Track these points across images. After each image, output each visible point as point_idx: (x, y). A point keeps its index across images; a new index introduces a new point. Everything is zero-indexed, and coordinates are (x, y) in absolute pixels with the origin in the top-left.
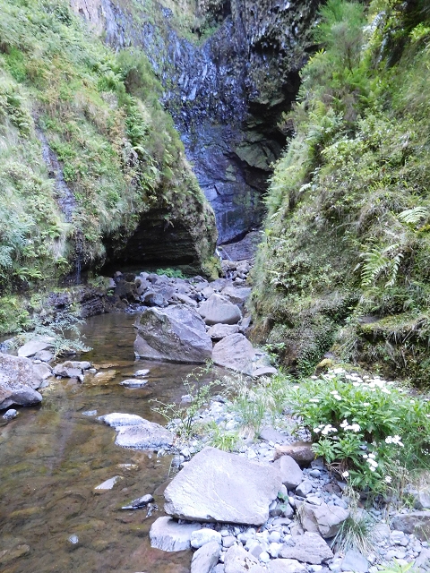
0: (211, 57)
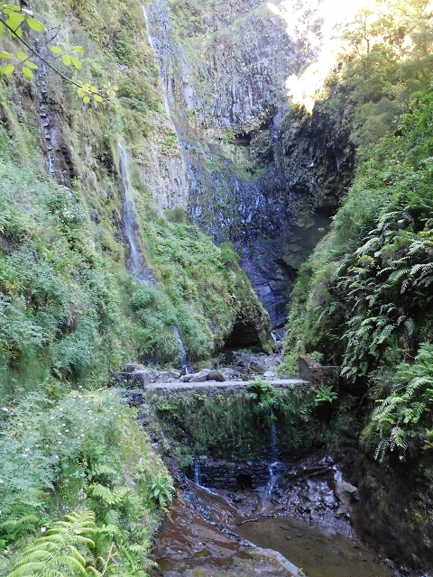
0: (261, 191)
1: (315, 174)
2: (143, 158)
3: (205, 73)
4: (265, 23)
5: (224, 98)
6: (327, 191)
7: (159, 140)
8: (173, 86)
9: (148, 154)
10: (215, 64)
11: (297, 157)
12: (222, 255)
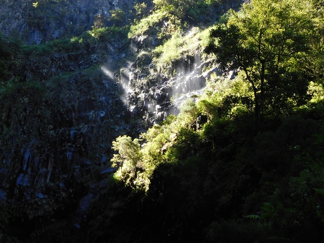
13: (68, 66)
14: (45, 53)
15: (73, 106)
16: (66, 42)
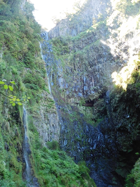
0: (101, 131)
1: (131, 122)
2: (36, 114)
3: (69, 71)
4: (100, 48)
5: (79, 83)
6: (138, 131)
7: (45, 104)
8: (53, 78)
9: (38, 112)
10: (74, 67)
11: (120, 112)
12: (80, 169)
13: (88, 42)
14: (79, 39)
15: (94, 58)
16: (85, 33)
